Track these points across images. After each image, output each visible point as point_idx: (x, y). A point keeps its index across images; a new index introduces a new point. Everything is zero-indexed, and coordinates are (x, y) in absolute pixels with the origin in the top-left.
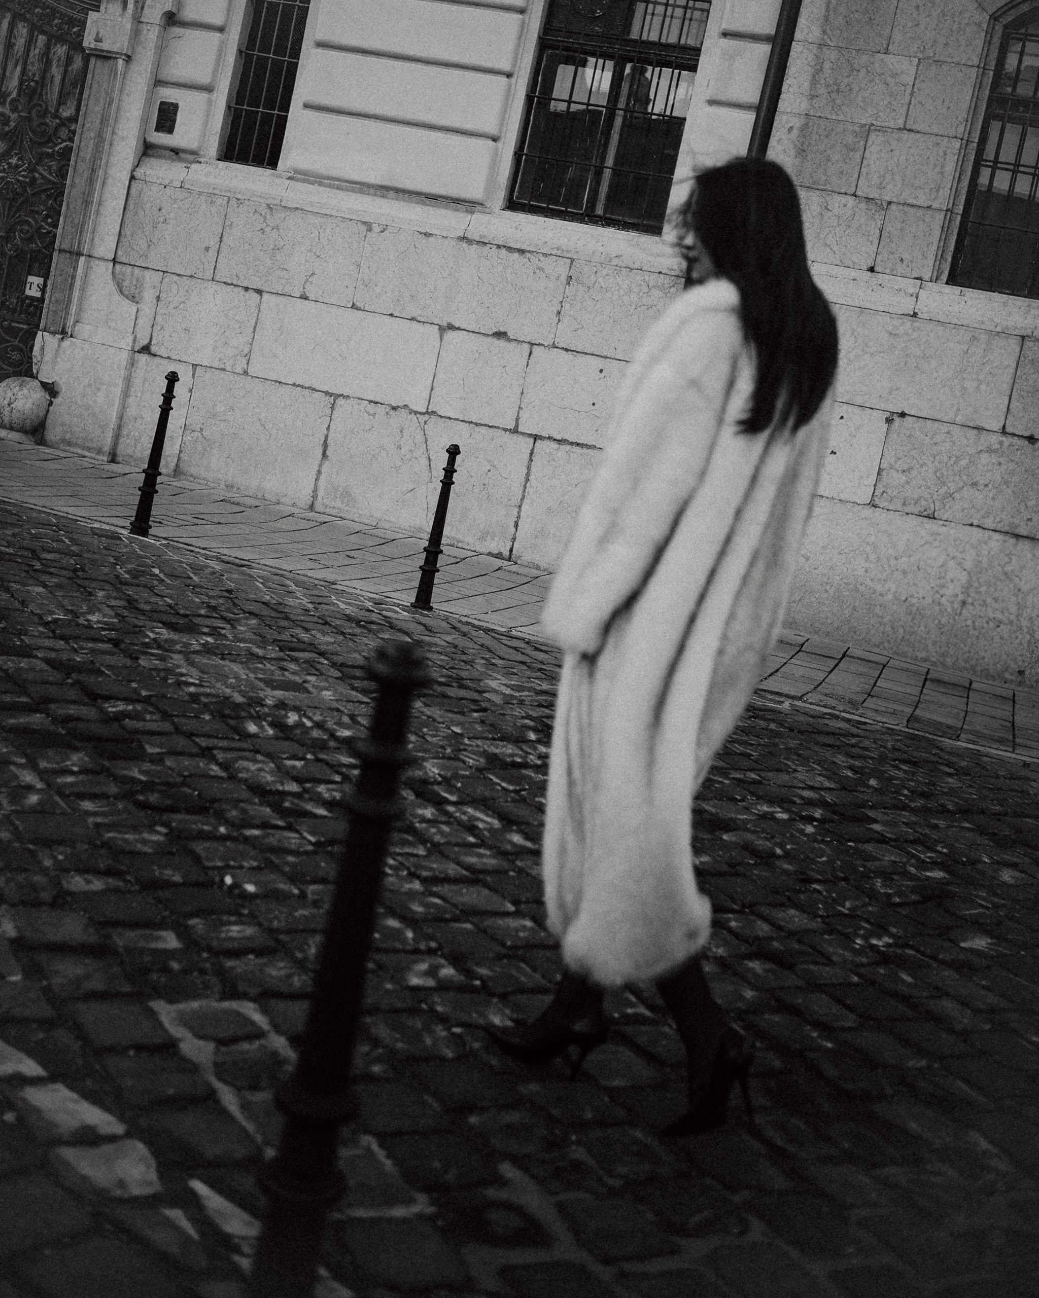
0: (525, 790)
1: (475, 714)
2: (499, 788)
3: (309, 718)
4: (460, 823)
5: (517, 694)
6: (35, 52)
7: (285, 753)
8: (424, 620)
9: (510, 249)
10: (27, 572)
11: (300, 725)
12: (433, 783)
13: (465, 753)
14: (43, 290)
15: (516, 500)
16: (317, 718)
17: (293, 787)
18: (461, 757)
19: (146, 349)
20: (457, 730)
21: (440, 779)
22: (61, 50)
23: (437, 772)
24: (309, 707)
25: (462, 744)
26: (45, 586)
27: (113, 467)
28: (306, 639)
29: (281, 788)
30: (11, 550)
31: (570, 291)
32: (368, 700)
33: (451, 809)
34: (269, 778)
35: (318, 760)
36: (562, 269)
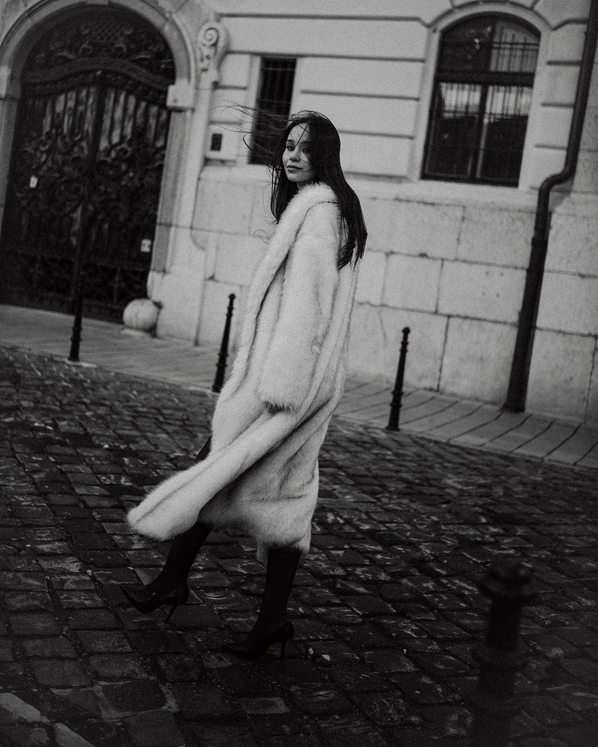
0: (488, 562)
1: (444, 506)
2: (472, 562)
3: (341, 517)
4: (453, 592)
5: (465, 488)
6: (140, 111)
7: (330, 545)
8: (396, 438)
9: (425, 203)
10: (156, 424)
11: (336, 522)
12: (428, 561)
13: (444, 536)
14: (151, 247)
15: (439, 354)
16: (346, 516)
17: (340, 572)
18: (442, 540)
19: (212, 278)
20: (435, 518)
21: (432, 558)
22: (154, 110)
23: (429, 552)
24: (339, 508)
25: (441, 529)
26: (167, 433)
27: (198, 349)
28: (328, 458)
29: (332, 573)
30: (144, 410)
31: (464, 226)
32: (374, 500)
33: (444, 581)
34: (324, 566)
35: (352, 549)
36: (459, 213)
